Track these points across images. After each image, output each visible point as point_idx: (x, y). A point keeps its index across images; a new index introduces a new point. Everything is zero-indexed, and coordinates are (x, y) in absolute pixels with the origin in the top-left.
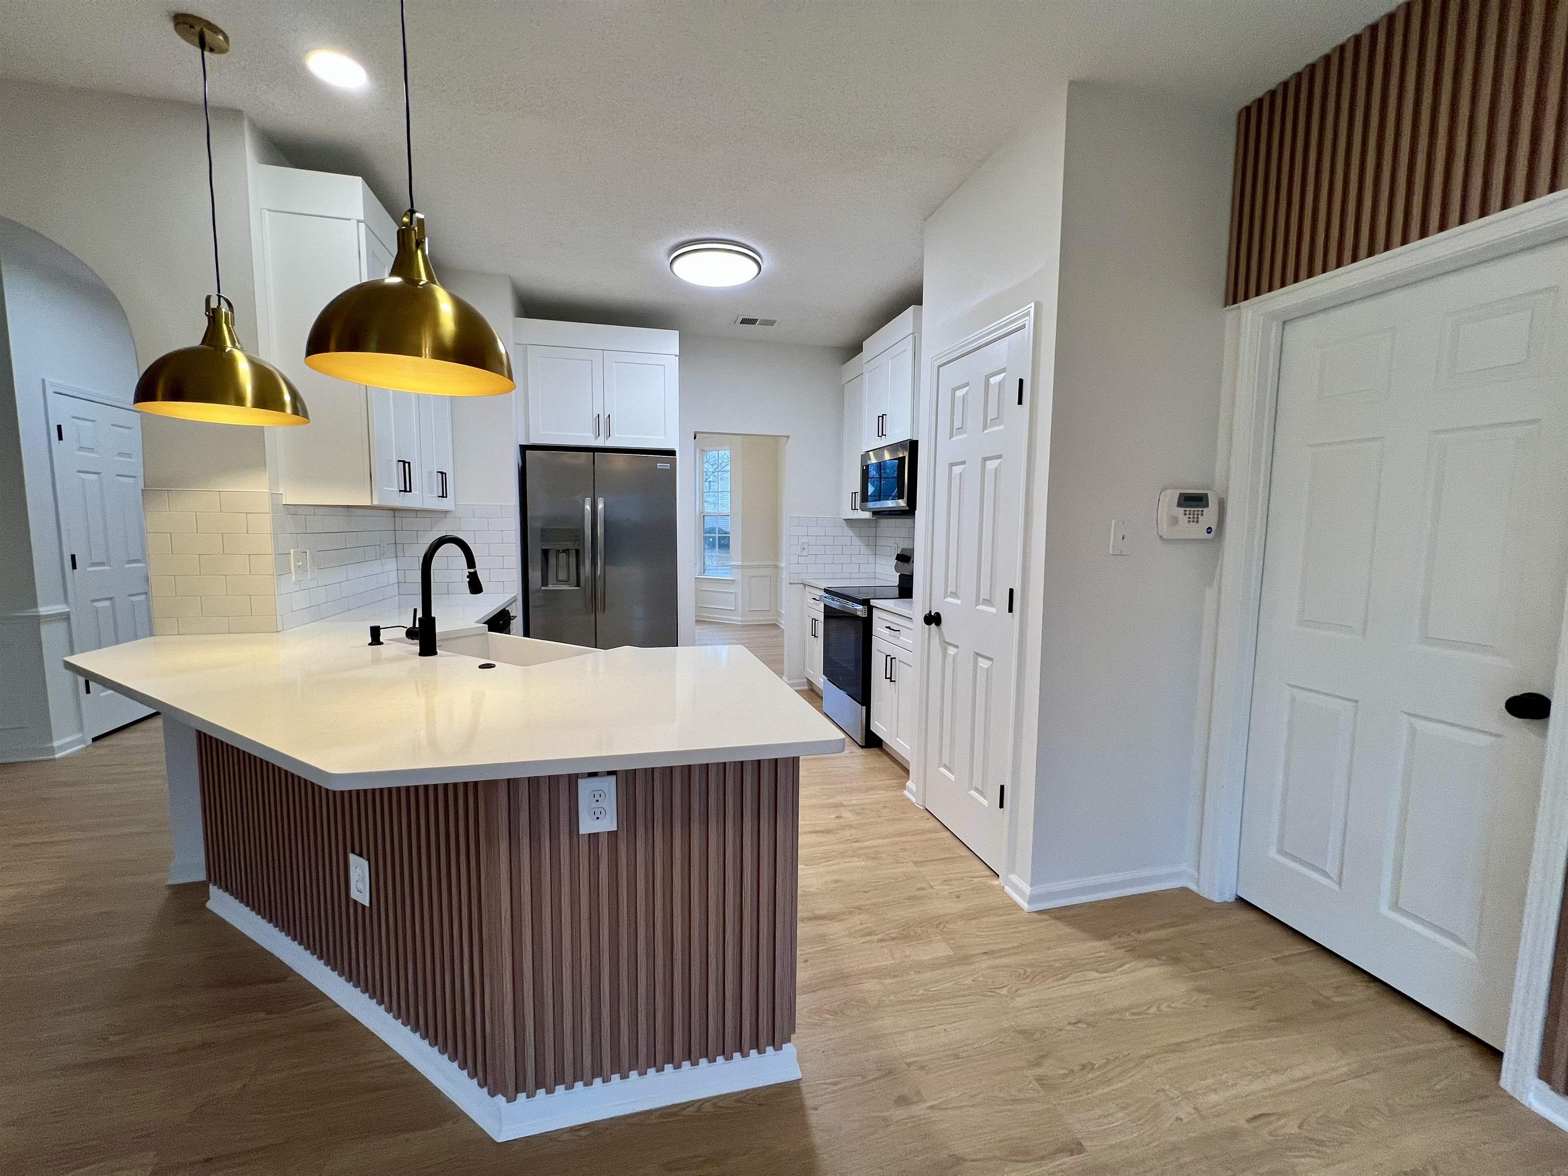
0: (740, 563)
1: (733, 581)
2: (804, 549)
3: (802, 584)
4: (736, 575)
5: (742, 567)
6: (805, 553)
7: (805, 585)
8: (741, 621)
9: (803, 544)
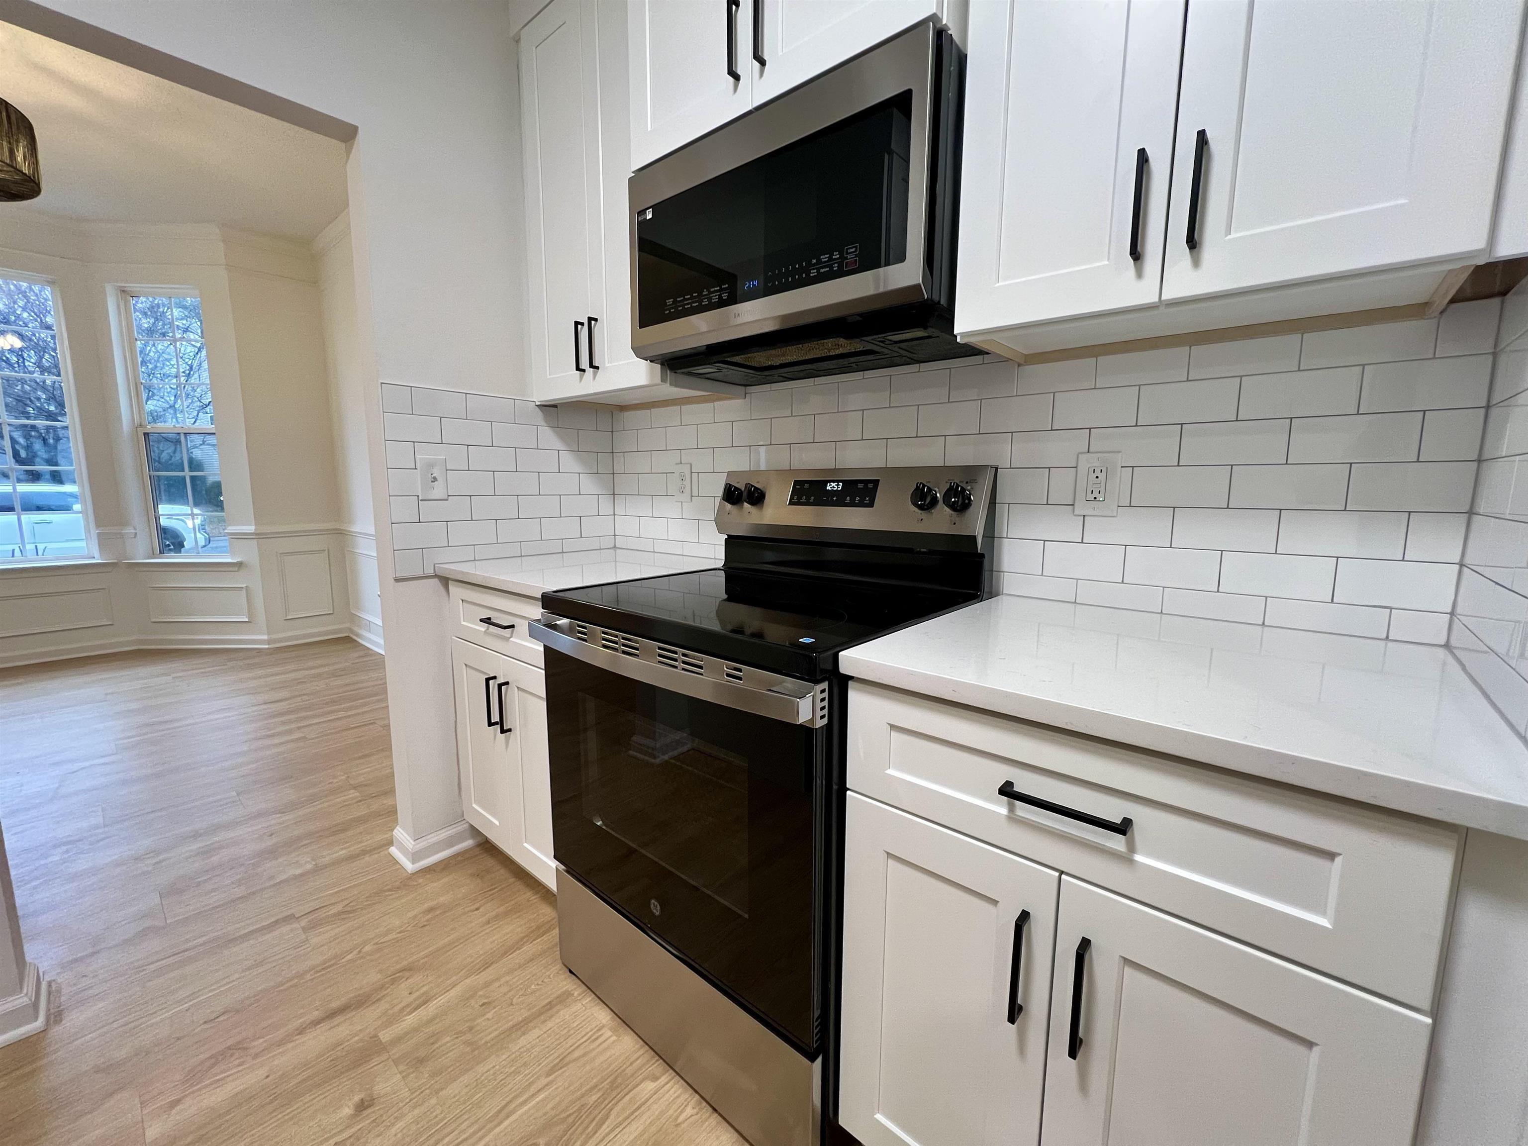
0: (251, 529)
1: (239, 565)
2: (435, 479)
3: (436, 576)
4: (248, 553)
5: (258, 536)
6: (438, 491)
7: (445, 581)
8: (269, 642)
9: (431, 465)
